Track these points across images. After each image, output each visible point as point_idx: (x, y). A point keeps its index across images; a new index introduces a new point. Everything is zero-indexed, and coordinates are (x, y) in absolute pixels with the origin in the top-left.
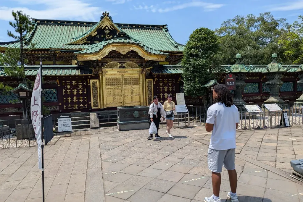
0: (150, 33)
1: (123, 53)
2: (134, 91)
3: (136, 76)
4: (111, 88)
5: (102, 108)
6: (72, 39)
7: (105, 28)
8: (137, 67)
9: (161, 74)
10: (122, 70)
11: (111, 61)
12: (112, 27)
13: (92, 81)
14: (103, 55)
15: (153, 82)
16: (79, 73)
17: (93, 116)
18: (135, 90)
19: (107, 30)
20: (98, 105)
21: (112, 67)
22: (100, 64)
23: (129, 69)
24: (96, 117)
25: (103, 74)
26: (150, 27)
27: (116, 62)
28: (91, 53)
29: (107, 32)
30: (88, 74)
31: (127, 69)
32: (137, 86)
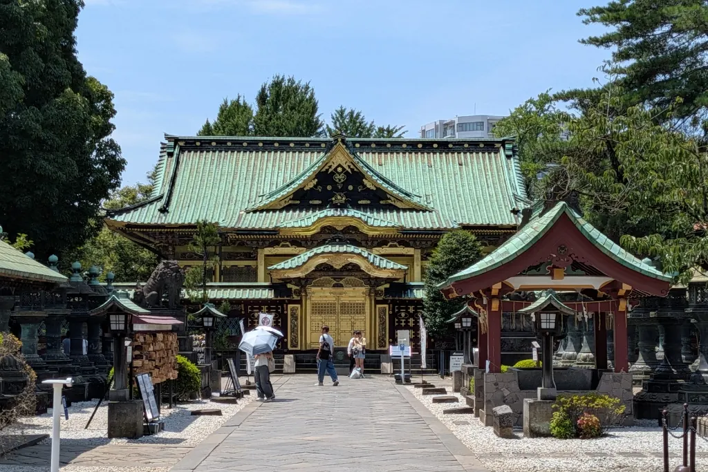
0: (461, 165)
1: (338, 267)
2: (356, 325)
3: (360, 300)
4: (320, 318)
5: (304, 349)
6: (259, 196)
7: (336, 169)
8: (362, 286)
9: (397, 298)
10: (339, 290)
11: (321, 276)
12: (352, 167)
13: (290, 306)
14: (307, 270)
15: (389, 310)
16: (273, 296)
17: (288, 360)
18: (358, 323)
19: (339, 174)
20: (297, 344)
21: (322, 285)
22: (303, 282)
23: (348, 289)
24: (292, 360)
25: (308, 297)
26: (466, 146)
27: (328, 277)
28: (290, 268)
29: (340, 180)
30: (285, 298)
31: (345, 289)
32: (361, 317)
